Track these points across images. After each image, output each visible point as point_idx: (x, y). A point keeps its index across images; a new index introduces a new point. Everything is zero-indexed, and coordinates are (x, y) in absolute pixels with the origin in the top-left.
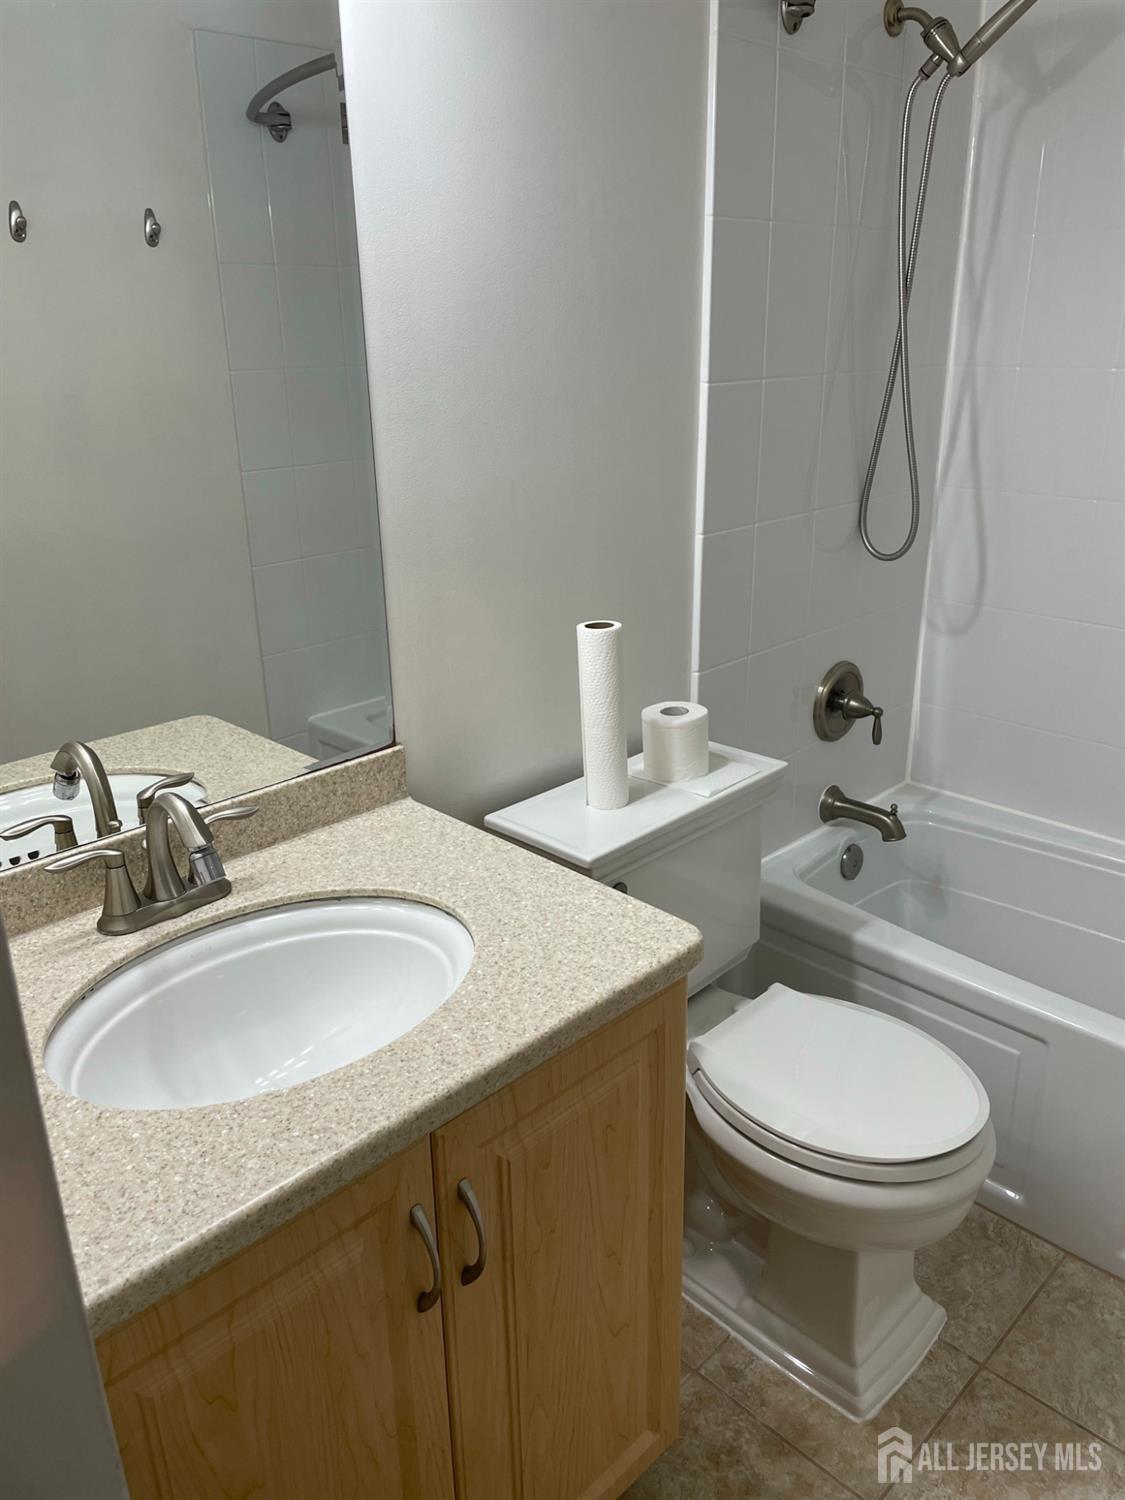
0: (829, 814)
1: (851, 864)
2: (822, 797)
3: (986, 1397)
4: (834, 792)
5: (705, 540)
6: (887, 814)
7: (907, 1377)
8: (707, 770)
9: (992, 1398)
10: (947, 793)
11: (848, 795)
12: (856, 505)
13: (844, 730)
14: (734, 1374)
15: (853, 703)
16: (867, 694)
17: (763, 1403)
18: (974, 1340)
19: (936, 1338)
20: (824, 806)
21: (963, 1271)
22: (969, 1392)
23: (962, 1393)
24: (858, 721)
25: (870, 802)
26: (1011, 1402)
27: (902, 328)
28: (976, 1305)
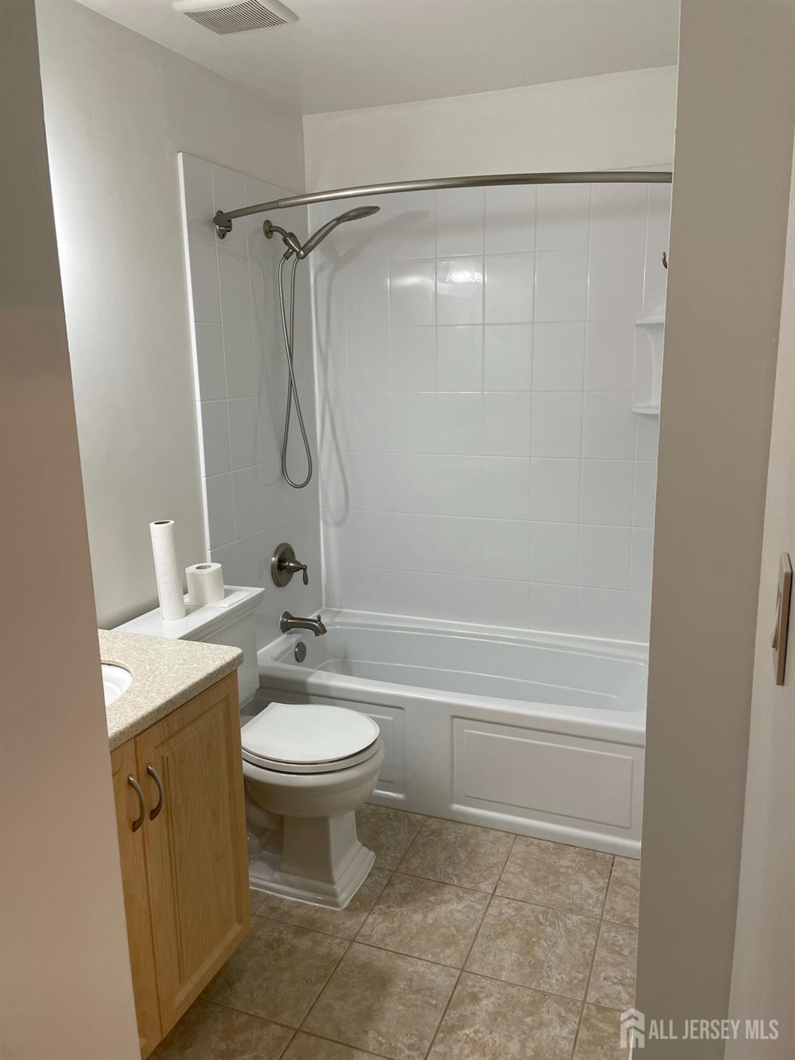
0: (285, 628)
1: (300, 654)
2: (281, 619)
3: (398, 883)
4: (287, 615)
5: (207, 480)
6: (316, 622)
7: (360, 886)
8: (224, 596)
9: (401, 882)
10: (345, 610)
11: (294, 616)
12: (279, 461)
13: (288, 580)
14: (273, 909)
15: (291, 564)
16: (297, 559)
17: (291, 916)
18: (389, 862)
19: (372, 866)
20: (282, 623)
21: (381, 836)
22: (390, 883)
23: (387, 885)
24: (295, 573)
25: (310, 618)
26: (410, 882)
27: (291, 373)
28: (388, 848)
